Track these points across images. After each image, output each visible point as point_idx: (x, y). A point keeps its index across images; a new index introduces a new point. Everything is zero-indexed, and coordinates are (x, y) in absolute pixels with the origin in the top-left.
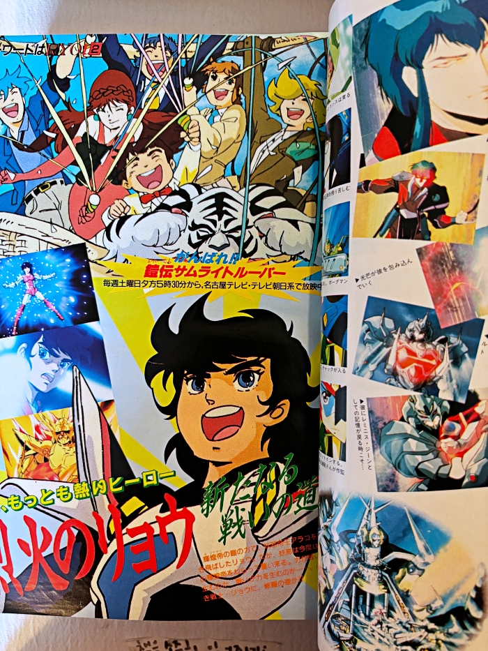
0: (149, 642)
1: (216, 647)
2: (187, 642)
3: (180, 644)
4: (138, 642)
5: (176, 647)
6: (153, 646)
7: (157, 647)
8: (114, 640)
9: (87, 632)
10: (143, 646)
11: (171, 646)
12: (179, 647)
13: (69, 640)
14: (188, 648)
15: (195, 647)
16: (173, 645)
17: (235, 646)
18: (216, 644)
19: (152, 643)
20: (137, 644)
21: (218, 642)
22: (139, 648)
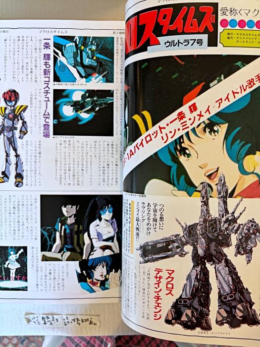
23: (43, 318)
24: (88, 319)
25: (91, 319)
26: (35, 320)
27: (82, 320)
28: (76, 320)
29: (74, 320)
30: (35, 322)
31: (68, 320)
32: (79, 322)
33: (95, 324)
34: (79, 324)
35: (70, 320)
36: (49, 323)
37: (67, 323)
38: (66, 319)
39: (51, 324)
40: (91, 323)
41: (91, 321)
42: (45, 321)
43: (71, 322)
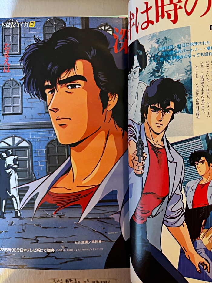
2: (75, 280)
3: (72, 281)
4: (54, 280)
7: (62, 282)
9: (32, 276)
10: (56, 282)
15: (79, 282)
16: (69, 281)
17: (96, 281)
19: (60, 280)
21: (89, 279)
23: (67, 281)
25: (109, 281)
27: (101, 282)
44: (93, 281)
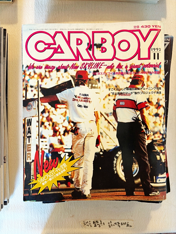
0: (88, 222)
1: (111, 223)
2: (101, 221)
3: (98, 222)
4: (84, 222)
5: (97, 223)
6: (89, 223)
7: (90, 224)
8: (75, 221)
9: (66, 219)
10: (85, 223)
11: (95, 223)
12: (98, 223)
13: (60, 222)
14: (101, 224)
15: (104, 223)
16: (96, 222)
17: (117, 223)
18: (111, 222)
19: (89, 222)
20: (84, 223)
21: (112, 221)
22: (84, 224)
23: (94, 222)
24: (126, 223)
25: (128, 222)
26: (88, 224)
27: (122, 223)
28: (117, 224)
29: (116, 223)
30: (88, 225)
31: (111, 224)
32: (119, 225)
33: (130, 226)
34: (119, 226)
35: (113, 224)
36: (98, 226)
37: (111, 226)
38: (110, 223)
39: (100, 226)
40: (128, 225)
41: (127, 224)
42: (95, 224)
43: (114, 225)
44: (115, 223)
